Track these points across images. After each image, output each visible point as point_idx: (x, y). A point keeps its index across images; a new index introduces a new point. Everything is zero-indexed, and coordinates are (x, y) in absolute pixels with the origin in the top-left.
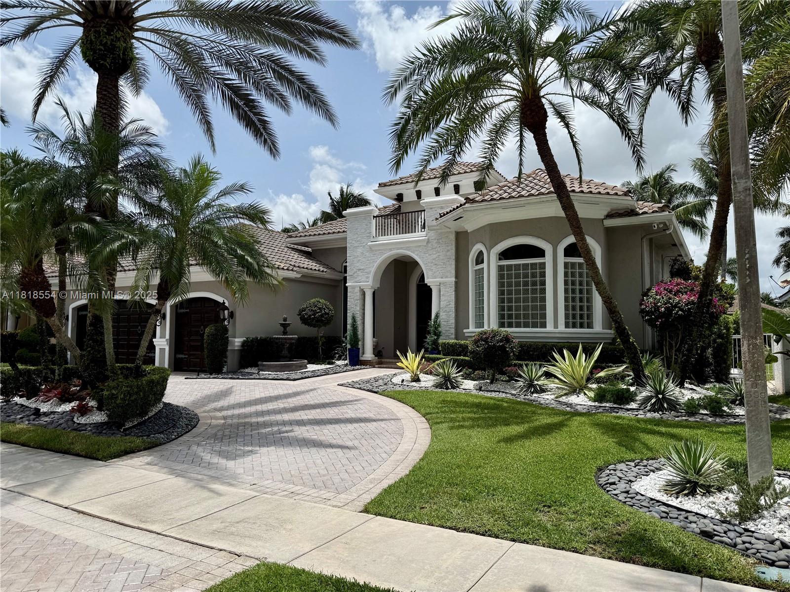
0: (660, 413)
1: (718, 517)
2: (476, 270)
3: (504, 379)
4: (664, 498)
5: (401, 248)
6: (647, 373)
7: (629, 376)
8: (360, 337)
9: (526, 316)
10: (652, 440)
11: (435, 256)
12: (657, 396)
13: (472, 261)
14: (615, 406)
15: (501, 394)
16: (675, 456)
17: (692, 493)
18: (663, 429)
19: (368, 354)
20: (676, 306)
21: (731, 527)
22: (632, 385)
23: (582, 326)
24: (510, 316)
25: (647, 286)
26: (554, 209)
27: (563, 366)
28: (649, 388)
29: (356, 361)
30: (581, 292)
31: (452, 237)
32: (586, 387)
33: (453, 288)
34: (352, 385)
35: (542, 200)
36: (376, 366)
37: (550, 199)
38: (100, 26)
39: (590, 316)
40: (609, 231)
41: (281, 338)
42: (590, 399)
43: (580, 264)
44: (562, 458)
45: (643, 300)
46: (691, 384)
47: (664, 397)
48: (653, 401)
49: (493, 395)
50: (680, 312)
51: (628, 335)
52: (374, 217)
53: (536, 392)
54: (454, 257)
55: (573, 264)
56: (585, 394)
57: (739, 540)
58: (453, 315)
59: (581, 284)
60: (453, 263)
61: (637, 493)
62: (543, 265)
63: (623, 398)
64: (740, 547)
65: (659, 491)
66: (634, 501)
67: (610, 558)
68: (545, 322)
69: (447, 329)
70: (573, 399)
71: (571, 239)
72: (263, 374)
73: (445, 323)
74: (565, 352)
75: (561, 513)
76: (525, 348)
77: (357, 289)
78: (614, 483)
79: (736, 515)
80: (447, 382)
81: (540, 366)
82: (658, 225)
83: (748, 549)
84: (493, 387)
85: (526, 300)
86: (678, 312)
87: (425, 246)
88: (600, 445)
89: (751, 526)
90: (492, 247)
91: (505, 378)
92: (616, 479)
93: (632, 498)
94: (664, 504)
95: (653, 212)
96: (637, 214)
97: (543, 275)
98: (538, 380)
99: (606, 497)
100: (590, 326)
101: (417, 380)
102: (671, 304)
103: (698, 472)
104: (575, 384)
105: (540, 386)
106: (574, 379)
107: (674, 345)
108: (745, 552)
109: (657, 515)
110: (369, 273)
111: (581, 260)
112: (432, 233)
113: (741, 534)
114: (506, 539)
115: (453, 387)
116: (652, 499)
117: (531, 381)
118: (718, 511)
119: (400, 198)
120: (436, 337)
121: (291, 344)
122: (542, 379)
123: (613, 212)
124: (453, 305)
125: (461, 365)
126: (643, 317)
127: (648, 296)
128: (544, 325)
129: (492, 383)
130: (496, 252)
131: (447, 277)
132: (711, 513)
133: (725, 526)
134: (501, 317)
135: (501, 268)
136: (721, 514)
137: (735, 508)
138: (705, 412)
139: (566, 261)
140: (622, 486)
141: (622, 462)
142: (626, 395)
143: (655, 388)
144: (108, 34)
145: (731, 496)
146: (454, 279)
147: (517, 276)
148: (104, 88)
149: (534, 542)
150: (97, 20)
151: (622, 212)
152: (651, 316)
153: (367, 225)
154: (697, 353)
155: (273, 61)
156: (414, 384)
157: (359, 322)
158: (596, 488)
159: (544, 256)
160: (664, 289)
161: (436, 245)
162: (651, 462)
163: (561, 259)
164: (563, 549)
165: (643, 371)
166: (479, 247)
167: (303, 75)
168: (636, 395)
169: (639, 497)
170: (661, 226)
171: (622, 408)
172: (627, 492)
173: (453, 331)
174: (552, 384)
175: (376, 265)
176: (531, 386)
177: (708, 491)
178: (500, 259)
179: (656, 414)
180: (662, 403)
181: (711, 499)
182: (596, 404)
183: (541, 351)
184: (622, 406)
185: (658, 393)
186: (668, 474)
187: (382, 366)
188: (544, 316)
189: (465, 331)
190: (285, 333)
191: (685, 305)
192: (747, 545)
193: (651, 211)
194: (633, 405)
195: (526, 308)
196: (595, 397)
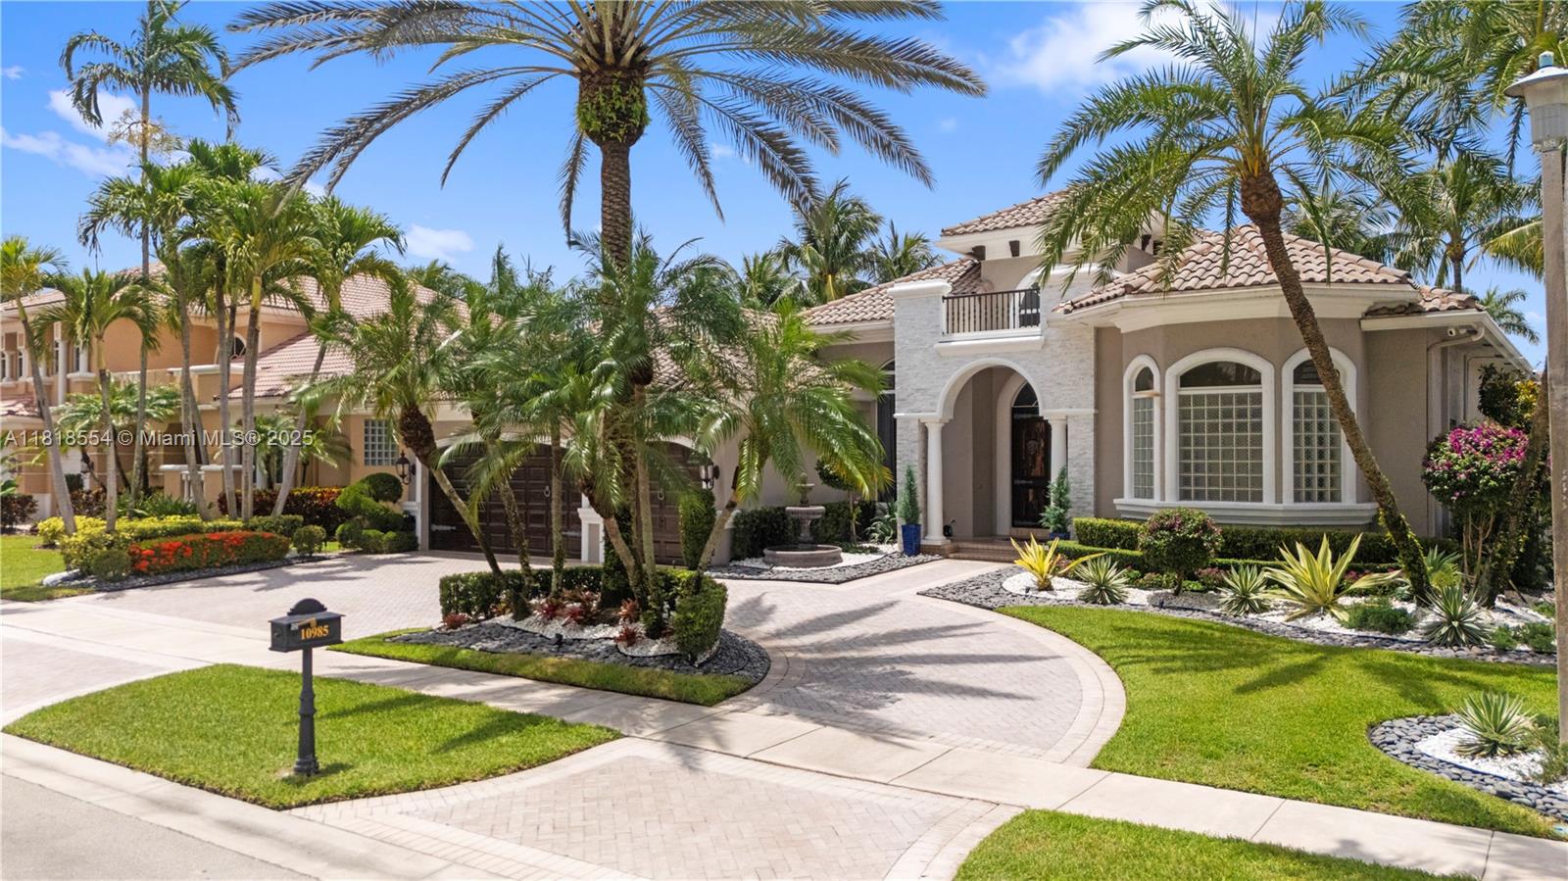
0: (1455, 648)
1: (1520, 779)
2: (1136, 400)
3: (1195, 588)
4: (1457, 760)
5: (995, 355)
6: (1434, 585)
7: (1402, 584)
8: (920, 505)
9: (1227, 482)
10: (1444, 691)
11: (1057, 370)
12: (1450, 623)
13: (1130, 383)
14: (1383, 636)
15: (1196, 613)
16: (1471, 710)
17: (1492, 753)
18: (1459, 674)
19: (935, 536)
20: (1485, 472)
21: (1532, 789)
22: (1409, 599)
23: (1321, 497)
24: (1198, 481)
25: (1436, 432)
26: (1276, 306)
27: (1297, 571)
28: (1437, 609)
29: (914, 546)
30: (1321, 441)
31: (1090, 336)
32: (1334, 603)
33: (1091, 426)
34: (940, 594)
35: (1258, 295)
36: (951, 555)
37: (1272, 294)
38: (611, 83)
39: (1335, 482)
41: (801, 512)
42: (1343, 624)
43: (1320, 396)
44: (1318, 711)
45: (1429, 459)
46: (1505, 601)
47: (1461, 626)
48: (1444, 630)
49: (1183, 615)
50: (1492, 483)
51: (1405, 527)
52: (944, 298)
53: (1253, 610)
54: (1093, 373)
55: (1308, 397)
56: (1333, 615)
57: (1539, 801)
58: (1091, 471)
59: (1321, 427)
60: (1092, 381)
61: (1422, 754)
62: (1257, 398)
63: (1396, 624)
64: (1539, 807)
65: (1451, 752)
66: (1419, 762)
67: (1395, 815)
68: (1261, 493)
69: (1081, 495)
70: (1315, 623)
71: (1305, 355)
72: (779, 572)
73: (1077, 486)
74: (1299, 547)
75: (1331, 773)
76: (1230, 536)
77: (915, 425)
78: (1392, 743)
79: (1538, 777)
80: (1101, 594)
81: (1260, 569)
82: (1457, 331)
83: (1547, 809)
84: (1180, 601)
85: (1227, 454)
86: (1488, 481)
87: (1039, 352)
88: (1368, 695)
89: (1555, 788)
90: (1168, 366)
91: (1196, 585)
92: (1395, 739)
93: (1417, 759)
94: (1456, 766)
95: (1449, 309)
96: (1420, 312)
97: (1257, 413)
98: (1255, 591)
99: (1384, 757)
100: (1335, 497)
101: (1049, 588)
102: (1477, 468)
103: (1499, 730)
104: (1317, 599)
105: (1258, 601)
106: (1315, 591)
107: (1481, 532)
108: (1545, 812)
109: (1447, 777)
110: (935, 396)
111: (1321, 389)
112: (1053, 333)
113: (1543, 796)
114: (1275, 796)
115: (1115, 602)
116: (1441, 761)
117: (1245, 593)
118: (1520, 773)
119: (978, 252)
120: (1062, 511)
121: (815, 522)
122: (1262, 589)
123: (1379, 306)
124: (1090, 454)
125: (1123, 563)
126: (1429, 487)
127: (1437, 450)
128: (1258, 497)
129: (1177, 593)
130: (1176, 373)
131: (1079, 406)
132: (1512, 775)
133: (1526, 789)
134: (1184, 481)
135: (1183, 401)
136: (1523, 775)
137: (1540, 770)
138: (1525, 648)
139: (1298, 390)
140: (1403, 746)
141: (1401, 717)
142: (1402, 620)
143: (1448, 613)
144: (623, 94)
145: (1538, 758)
146: (1092, 411)
147: (1213, 414)
148: (614, 172)
149: (1308, 799)
150: (606, 73)
151: (1393, 306)
152: (1442, 486)
153: (931, 313)
154: (1518, 551)
155: (837, 100)
156: (1044, 594)
157: (918, 481)
158: (1371, 747)
159: (1258, 382)
160: (1466, 440)
161: (1059, 351)
162: (1439, 718)
163: (1289, 388)
164: (1342, 806)
165: (1428, 583)
166: (1142, 362)
167: (878, 116)
168: (1416, 620)
169: (1424, 758)
170: (1463, 332)
171: (1394, 640)
172: (1411, 753)
173: (1091, 498)
174: (1275, 597)
175: (949, 382)
176: (1243, 600)
177: (1510, 751)
178: (1182, 385)
179: (1449, 650)
180: (1457, 632)
181: (1514, 760)
182: (1353, 632)
183: (1255, 542)
184: (1394, 637)
185: (1451, 618)
186: (1464, 733)
187: (961, 555)
188: (1258, 482)
189: (1116, 501)
190: (804, 503)
191: (1502, 470)
192: (1547, 805)
193: (1446, 306)
194: (1410, 635)
195: (1227, 468)
196: (1350, 620)
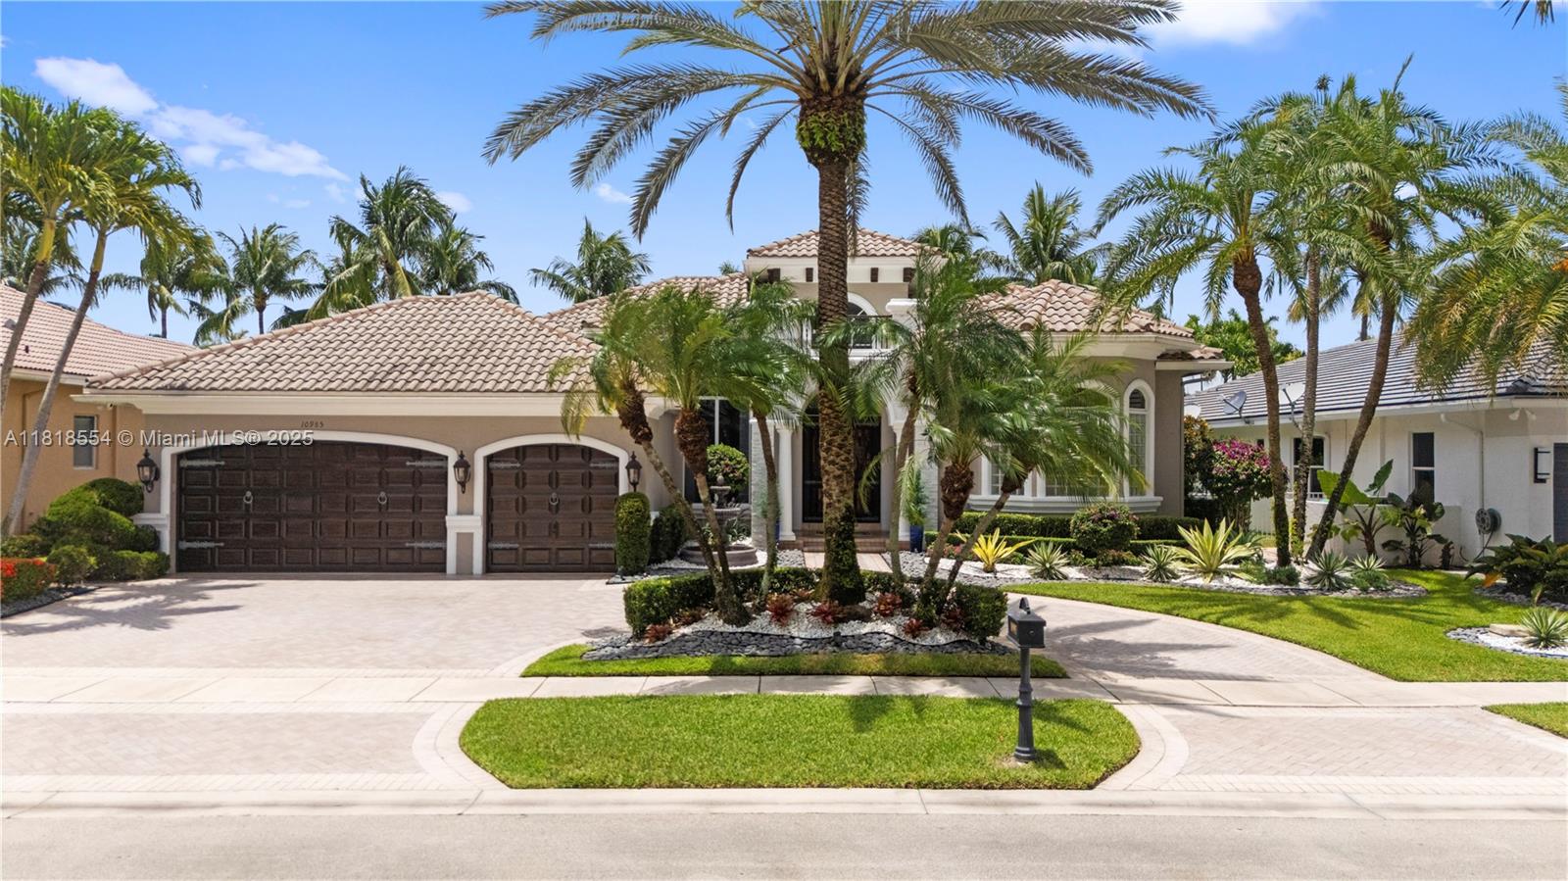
12: (1327, 575)
23: (1135, 493)
36: (806, 549)
40: (1158, 373)
42: (1249, 581)
71: (1136, 386)
95: (1211, 358)
96: (1192, 358)
100: (1141, 492)
101: (992, 570)
117: (1162, 565)
119: (774, 274)
123: (1166, 354)
139: (1131, 412)
151: (1176, 354)
163: (1127, 410)
168: (1300, 574)
176: (1163, 570)
185: (1327, 571)
193: (1208, 356)
194: (1303, 586)
196: (1259, 578)
